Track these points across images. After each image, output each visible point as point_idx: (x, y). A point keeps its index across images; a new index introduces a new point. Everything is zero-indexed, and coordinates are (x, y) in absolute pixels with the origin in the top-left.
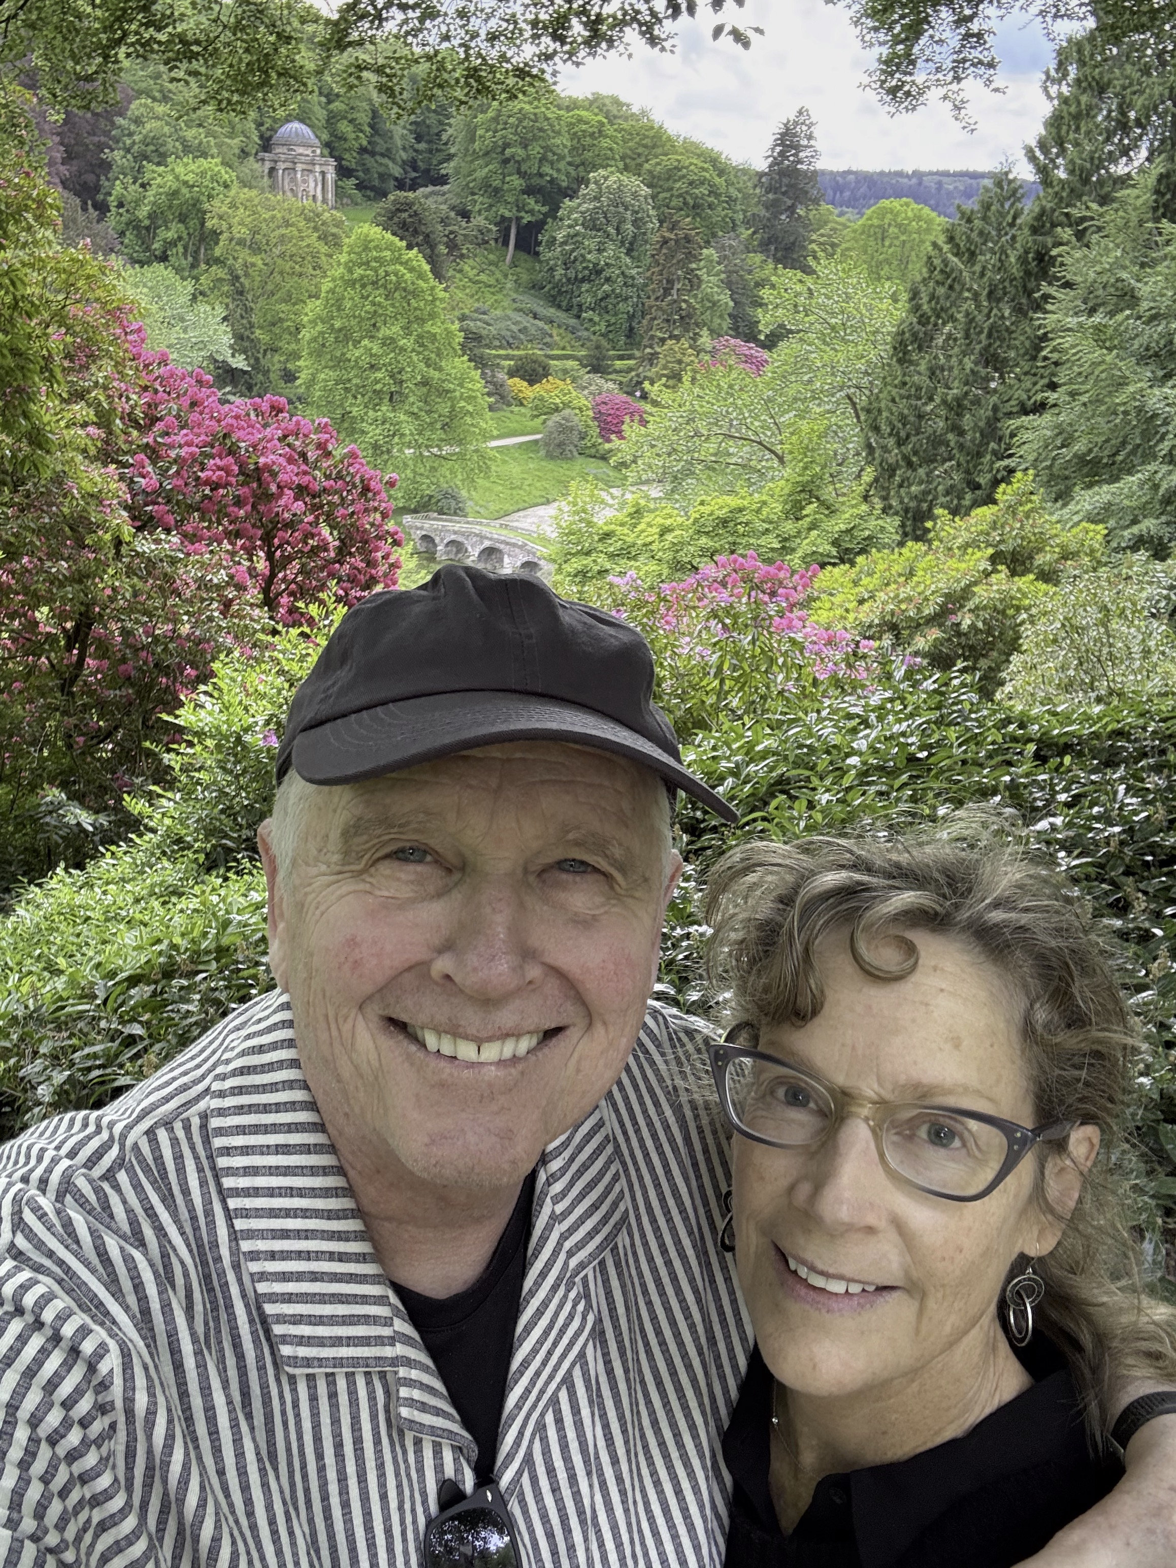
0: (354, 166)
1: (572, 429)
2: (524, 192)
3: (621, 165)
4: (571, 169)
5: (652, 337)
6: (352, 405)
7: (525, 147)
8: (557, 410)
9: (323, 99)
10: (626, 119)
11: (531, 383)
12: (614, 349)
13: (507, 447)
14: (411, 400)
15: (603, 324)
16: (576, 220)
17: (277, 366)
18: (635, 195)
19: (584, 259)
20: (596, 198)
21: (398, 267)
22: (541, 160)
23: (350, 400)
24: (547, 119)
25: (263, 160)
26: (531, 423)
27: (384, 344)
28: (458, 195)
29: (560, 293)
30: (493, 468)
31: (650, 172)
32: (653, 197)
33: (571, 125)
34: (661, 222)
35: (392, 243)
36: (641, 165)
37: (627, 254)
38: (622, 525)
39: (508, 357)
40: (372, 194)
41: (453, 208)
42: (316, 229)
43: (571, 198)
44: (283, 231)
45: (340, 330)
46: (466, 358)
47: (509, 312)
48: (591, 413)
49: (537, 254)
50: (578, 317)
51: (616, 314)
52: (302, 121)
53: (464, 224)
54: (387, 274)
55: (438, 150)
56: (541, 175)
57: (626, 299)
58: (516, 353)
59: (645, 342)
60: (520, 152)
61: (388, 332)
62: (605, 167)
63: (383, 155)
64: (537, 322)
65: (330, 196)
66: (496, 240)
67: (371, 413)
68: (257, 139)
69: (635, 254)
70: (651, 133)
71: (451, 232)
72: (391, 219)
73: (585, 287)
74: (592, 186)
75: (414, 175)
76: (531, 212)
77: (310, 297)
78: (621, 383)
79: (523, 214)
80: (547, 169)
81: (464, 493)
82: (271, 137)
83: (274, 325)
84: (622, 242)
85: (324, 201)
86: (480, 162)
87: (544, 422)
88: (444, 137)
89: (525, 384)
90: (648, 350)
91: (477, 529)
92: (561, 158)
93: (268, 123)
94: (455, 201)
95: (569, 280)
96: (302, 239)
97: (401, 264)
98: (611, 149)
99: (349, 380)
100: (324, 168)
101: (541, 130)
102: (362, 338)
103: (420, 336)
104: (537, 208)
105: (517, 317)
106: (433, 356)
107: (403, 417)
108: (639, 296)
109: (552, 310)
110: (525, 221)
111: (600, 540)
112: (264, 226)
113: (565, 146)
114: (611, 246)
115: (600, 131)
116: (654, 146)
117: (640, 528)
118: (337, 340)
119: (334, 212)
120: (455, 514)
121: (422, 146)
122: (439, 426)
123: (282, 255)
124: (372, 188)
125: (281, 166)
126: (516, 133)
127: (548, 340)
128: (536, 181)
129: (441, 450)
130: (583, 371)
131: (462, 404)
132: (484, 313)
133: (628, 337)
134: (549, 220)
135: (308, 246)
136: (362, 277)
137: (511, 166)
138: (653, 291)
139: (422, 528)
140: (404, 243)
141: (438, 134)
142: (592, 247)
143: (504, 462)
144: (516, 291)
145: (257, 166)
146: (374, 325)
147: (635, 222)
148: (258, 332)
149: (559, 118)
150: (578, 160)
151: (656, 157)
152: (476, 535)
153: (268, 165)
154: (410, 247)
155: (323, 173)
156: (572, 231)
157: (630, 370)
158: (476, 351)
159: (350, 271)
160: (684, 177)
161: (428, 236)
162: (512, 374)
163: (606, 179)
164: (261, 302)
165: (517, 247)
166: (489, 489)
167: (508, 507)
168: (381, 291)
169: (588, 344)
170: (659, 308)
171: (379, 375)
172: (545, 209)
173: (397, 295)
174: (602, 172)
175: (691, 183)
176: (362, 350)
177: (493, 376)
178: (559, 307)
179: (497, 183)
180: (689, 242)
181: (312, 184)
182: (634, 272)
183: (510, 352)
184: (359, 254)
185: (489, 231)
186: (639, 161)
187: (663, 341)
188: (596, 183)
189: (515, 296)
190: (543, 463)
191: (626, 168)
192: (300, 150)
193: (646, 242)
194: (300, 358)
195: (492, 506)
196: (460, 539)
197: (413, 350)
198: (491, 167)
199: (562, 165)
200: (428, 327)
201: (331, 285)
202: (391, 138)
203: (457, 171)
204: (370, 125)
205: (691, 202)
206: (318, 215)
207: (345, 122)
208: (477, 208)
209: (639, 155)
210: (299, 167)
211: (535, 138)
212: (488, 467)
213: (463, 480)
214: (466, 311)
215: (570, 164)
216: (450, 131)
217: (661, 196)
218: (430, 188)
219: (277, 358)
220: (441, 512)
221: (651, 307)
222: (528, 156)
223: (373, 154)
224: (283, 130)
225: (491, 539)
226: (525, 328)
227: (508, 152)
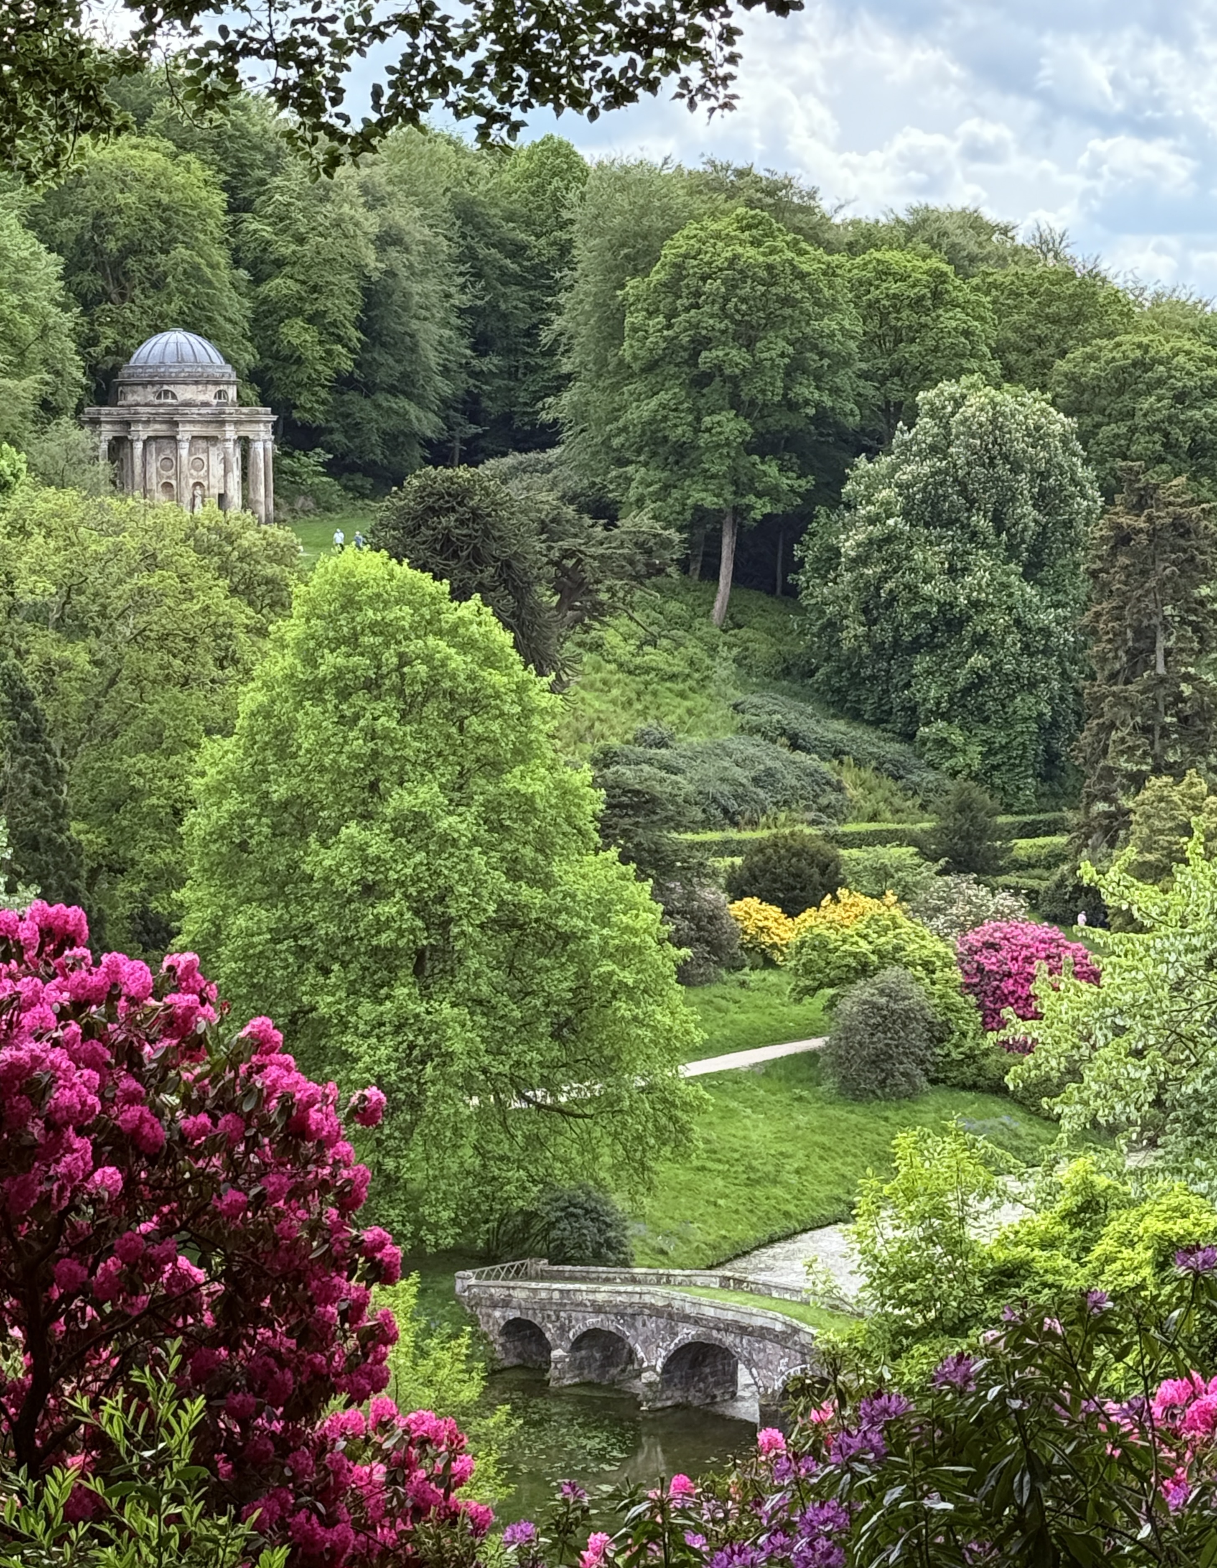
0: (320, 419)
1: (907, 1017)
2: (749, 449)
3: (995, 368)
4: (868, 389)
5: (1109, 773)
6: (316, 989)
7: (749, 345)
8: (864, 970)
9: (243, 273)
10: (1002, 261)
11: (792, 909)
12: (1008, 809)
13: (733, 1077)
14: (473, 964)
15: (975, 750)
16: (886, 504)
17: (124, 909)
18: (1037, 435)
19: (915, 595)
20: (934, 449)
21: (431, 641)
22: (789, 373)
23: (312, 977)
24: (801, 276)
25: (95, 422)
26: (796, 1010)
27: (397, 832)
28: (582, 467)
29: (856, 680)
30: (698, 1131)
31: (1072, 378)
32: (1084, 438)
33: (860, 286)
34: (1108, 494)
35: (413, 588)
36: (1045, 365)
37: (1026, 576)
38: (1049, 1244)
39: (726, 848)
40: (368, 483)
41: (569, 498)
42: (224, 570)
43: (872, 454)
44: (140, 580)
45: (285, 805)
46: (613, 853)
47: (725, 737)
48: (958, 976)
49: (792, 592)
50: (909, 737)
51: (1007, 724)
52: (191, 327)
53: (599, 531)
54: (404, 660)
55: (530, 369)
56: (792, 406)
57: (1032, 685)
58: (747, 835)
59: (1091, 785)
60: (738, 356)
61: (409, 801)
62: (955, 376)
63: (393, 390)
64: (800, 756)
65: (262, 493)
66: (684, 566)
67: (366, 1009)
68: (79, 375)
69: (1046, 574)
70: (1069, 288)
71: (567, 554)
72: (412, 532)
73: (922, 663)
74: (924, 422)
75: (473, 429)
76: (772, 493)
77: (209, 732)
78: (1032, 894)
79: (751, 499)
80: (805, 390)
81: (619, 1201)
82: (116, 369)
83: (116, 807)
84: (1012, 550)
85: (247, 503)
86: (638, 386)
87: (832, 1004)
88: (546, 337)
89: (774, 911)
90: (1101, 806)
91: (657, 1295)
92: (843, 361)
93: (109, 336)
94: (575, 482)
95: (878, 649)
96: (189, 594)
97: (440, 633)
98: (967, 333)
99: (309, 928)
100: (246, 431)
101: (786, 301)
102: (343, 820)
103: (493, 806)
104: (785, 483)
105: (749, 747)
106: (528, 852)
107: (447, 1010)
108: (1065, 676)
109: (840, 725)
110: (757, 515)
111: (989, 1290)
112: (93, 573)
113: (849, 335)
114: (981, 559)
115: (936, 295)
116: (1078, 318)
117: (1098, 1250)
118: (277, 832)
119: (273, 529)
120: (598, 1259)
121: (491, 363)
122: (544, 1026)
123: (139, 637)
124: (369, 469)
125: (141, 432)
126: (724, 313)
127: (831, 797)
128: (781, 420)
129: (553, 1089)
130: (927, 870)
131: (607, 966)
132: (661, 743)
133: (1044, 778)
134: (821, 510)
135: (206, 609)
136: (339, 674)
137: (714, 392)
138: (1103, 659)
139: (506, 1303)
140: (445, 586)
141: (531, 333)
142: (934, 564)
143: (728, 1114)
144: (742, 685)
145: (80, 436)
146: (373, 787)
147: (1041, 500)
148: (76, 826)
149: (830, 272)
150: (884, 364)
151: (1085, 342)
152: (657, 1312)
153: (108, 432)
154: (460, 594)
155: (245, 443)
156: (876, 531)
157: (1056, 859)
158: (641, 836)
159: (311, 661)
160: (1160, 382)
161: (507, 565)
162: (737, 891)
163: (958, 402)
164: (85, 755)
165: (737, 579)
166: (689, 1188)
167: (742, 1232)
168: (391, 701)
169: (938, 801)
170: (1122, 700)
171: (386, 909)
172: (805, 484)
173: (431, 710)
174: (948, 387)
175: (1180, 397)
176: (340, 852)
177: (690, 897)
178: (855, 716)
179: (680, 432)
180: (1186, 533)
181: (217, 469)
182: (1047, 618)
183: (732, 834)
184: (331, 618)
185: (666, 544)
186: (1040, 354)
187: (1137, 781)
188: (933, 413)
189: (739, 696)
190: (831, 1111)
191: (1010, 374)
192: (186, 393)
193: (1074, 544)
194: (182, 883)
195: (699, 1234)
196: (611, 1325)
197: (475, 841)
198: (663, 396)
199: (843, 379)
200: (512, 781)
201: (262, 698)
202: (414, 349)
203: (581, 414)
204: (360, 325)
205: (1185, 442)
206: (230, 538)
207: (299, 322)
208: (632, 494)
209: (1040, 341)
210: (185, 432)
211: (772, 322)
212: (683, 1130)
213: (616, 1168)
214: (615, 742)
215: (864, 375)
216: (559, 323)
217: (1106, 431)
218: (512, 459)
219: (123, 887)
220: (559, 1256)
221: (1098, 699)
222: (758, 365)
223: (368, 389)
224: (145, 349)
225: (697, 1321)
226: (769, 773)
227: (706, 357)
